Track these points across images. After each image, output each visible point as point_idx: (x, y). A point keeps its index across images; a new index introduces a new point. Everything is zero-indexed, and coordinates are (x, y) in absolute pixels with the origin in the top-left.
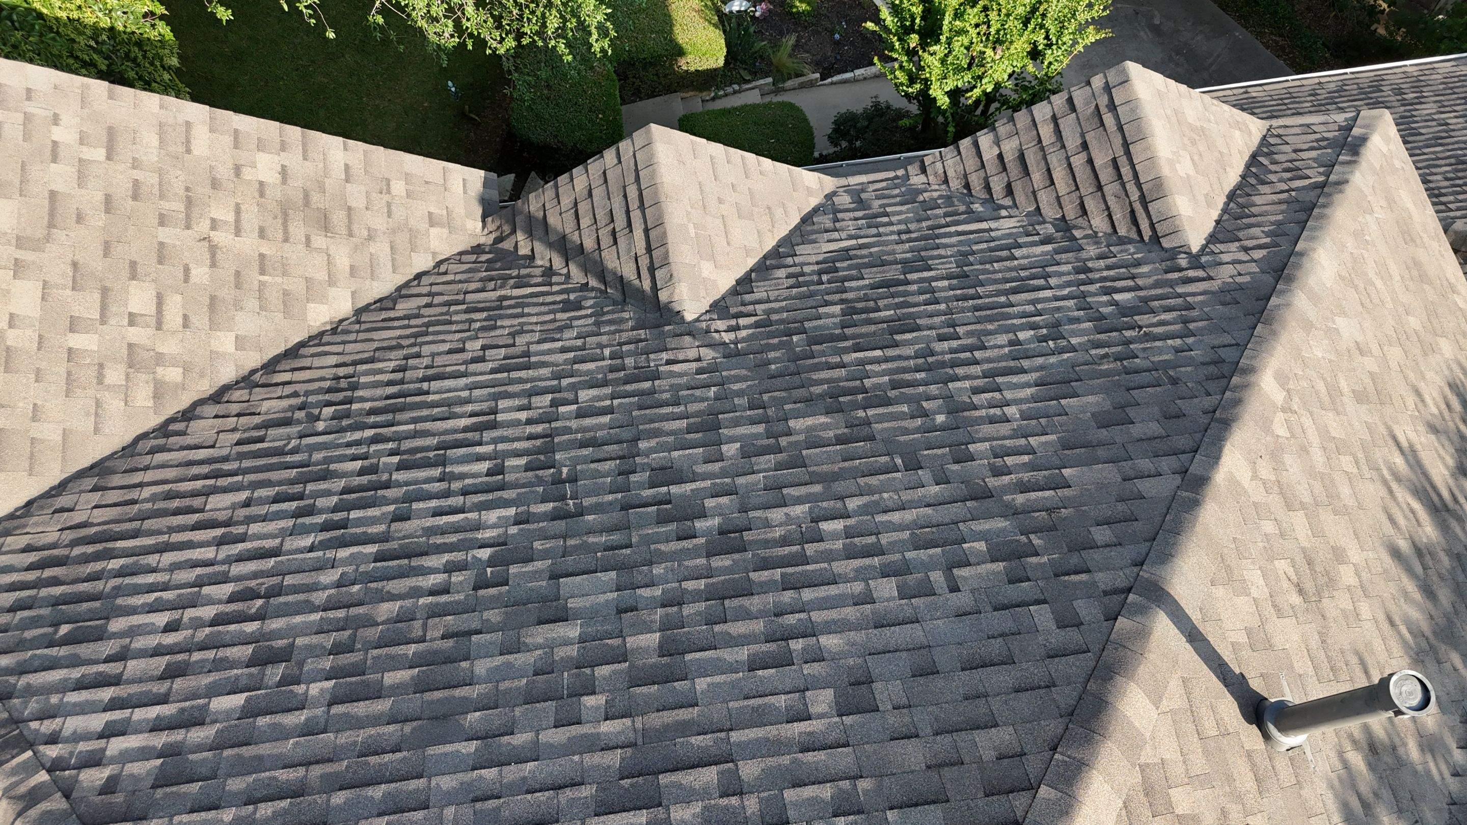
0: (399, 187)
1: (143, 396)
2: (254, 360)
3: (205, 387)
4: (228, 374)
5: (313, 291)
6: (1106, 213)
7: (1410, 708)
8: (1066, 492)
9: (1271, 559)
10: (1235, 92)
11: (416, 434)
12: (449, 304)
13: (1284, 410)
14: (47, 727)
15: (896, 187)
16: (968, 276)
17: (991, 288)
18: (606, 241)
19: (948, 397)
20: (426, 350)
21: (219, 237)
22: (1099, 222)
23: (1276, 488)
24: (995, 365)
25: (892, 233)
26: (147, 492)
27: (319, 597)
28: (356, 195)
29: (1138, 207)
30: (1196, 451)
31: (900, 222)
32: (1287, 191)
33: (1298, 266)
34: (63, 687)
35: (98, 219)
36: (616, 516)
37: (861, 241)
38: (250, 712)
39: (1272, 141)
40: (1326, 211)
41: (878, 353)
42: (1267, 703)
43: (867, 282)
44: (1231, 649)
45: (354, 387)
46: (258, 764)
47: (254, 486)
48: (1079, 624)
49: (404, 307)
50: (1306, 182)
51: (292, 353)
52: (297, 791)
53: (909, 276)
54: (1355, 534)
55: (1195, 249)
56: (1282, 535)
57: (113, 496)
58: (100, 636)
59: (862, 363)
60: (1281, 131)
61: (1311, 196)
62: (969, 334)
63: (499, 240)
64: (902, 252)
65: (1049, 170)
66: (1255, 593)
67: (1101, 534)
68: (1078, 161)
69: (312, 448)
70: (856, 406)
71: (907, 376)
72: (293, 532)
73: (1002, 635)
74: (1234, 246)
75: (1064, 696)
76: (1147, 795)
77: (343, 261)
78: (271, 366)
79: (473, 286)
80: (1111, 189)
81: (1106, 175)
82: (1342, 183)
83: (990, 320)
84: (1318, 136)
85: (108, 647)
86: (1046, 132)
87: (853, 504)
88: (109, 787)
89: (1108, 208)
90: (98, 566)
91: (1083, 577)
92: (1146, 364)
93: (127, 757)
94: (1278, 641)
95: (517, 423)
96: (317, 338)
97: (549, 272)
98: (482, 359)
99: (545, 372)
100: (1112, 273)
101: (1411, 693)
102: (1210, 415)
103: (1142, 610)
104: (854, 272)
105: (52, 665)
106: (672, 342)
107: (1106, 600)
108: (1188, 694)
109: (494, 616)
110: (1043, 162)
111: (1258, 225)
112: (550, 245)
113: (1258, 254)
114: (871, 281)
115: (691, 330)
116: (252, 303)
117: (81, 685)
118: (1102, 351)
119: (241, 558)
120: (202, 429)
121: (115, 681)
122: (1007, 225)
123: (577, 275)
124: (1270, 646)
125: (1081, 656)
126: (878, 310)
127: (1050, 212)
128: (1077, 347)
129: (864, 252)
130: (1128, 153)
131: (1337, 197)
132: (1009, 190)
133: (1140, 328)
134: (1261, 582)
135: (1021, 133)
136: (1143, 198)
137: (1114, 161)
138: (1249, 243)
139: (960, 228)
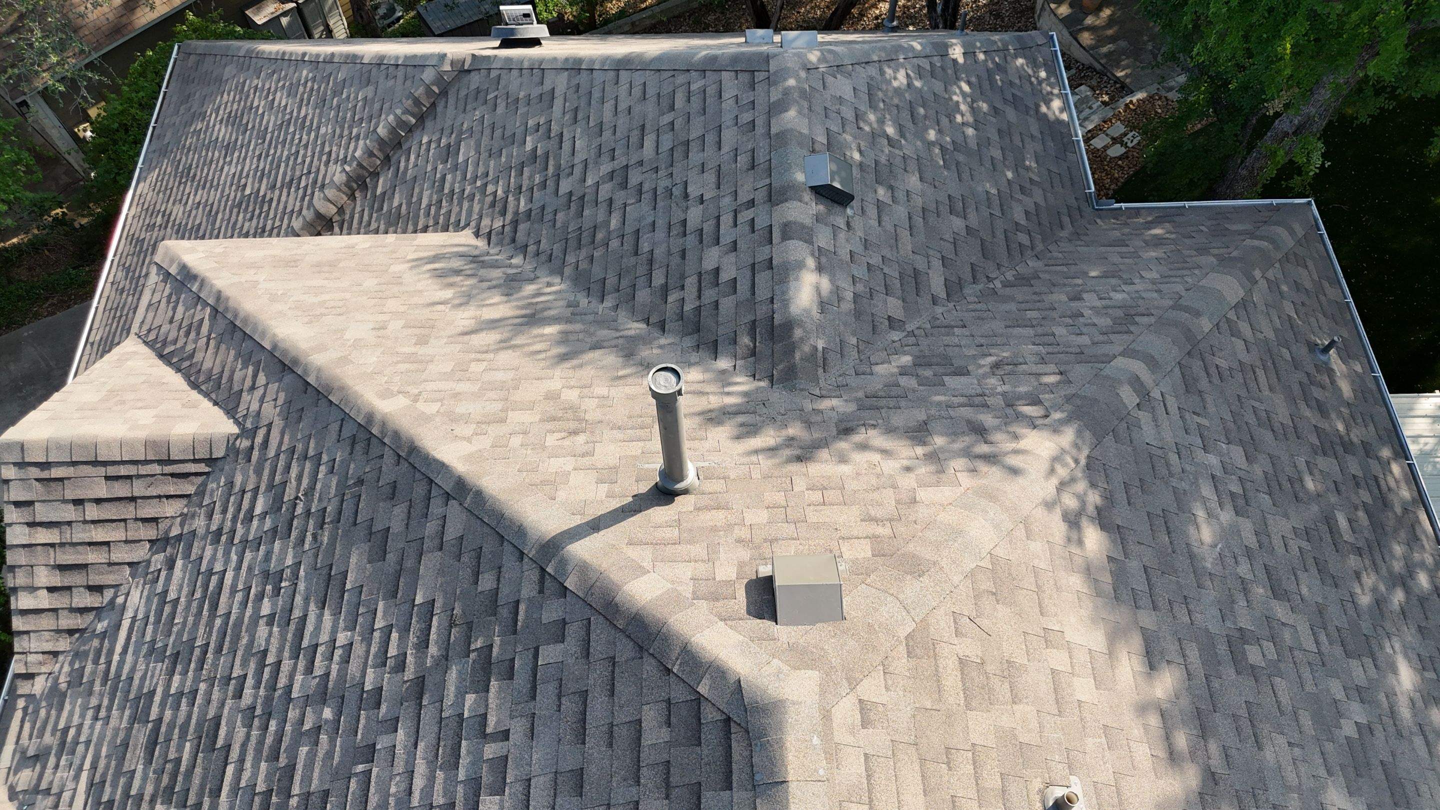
6: (164, 500)
7: (677, 384)
8: (438, 605)
9: (544, 448)
10: (87, 352)
13: (416, 400)
15: (36, 712)
16: (178, 653)
17: (201, 630)
19: (307, 700)
22: (171, 509)
23: (483, 426)
24: (288, 645)
25: (92, 727)
29: (169, 469)
30: (432, 481)
31: (83, 716)
32: (209, 339)
33: (285, 352)
37: (87, 765)
39: (152, 337)
40: (242, 315)
41: (230, 770)
42: (660, 484)
43: (140, 767)
44: (611, 499)
48: (564, 622)
50: (206, 323)
53: (153, 717)
54: (538, 379)
55: (235, 430)
56: (525, 433)
59: (235, 788)
60: (145, 327)
61: (221, 324)
62: (245, 663)
64: (119, 719)
65: (90, 544)
66: (569, 467)
67: (487, 582)
68: (92, 512)
71: (269, 740)
73: (559, 697)
74: (245, 397)
75: (625, 651)
76: (717, 600)
80: (139, 488)
81: (121, 489)
82: (219, 296)
83: (237, 638)
84: (164, 301)
86: (43, 536)
89: (159, 497)
91: (522, 608)
92: (335, 502)
94: (612, 461)
100: (231, 509)
101: (666, 380)
102: (402, 461)
103: (563, 563)
104: (122, 781)
107: (547, 592)
108: (642, 543)
110: (79, 548)
111: (233, 372)
113: (262, 379)
114: (141, 761)
118: (309, 538)
122: (135, 600)
124: (614, 469)
125: (592, 628)
126: (178, 761)
127: (140, 553)
128: (298, 560)
129: (102, 763)
130: (105, 464)
131: (231, 304)
132: (97, 589)
133: (297, 498)
134: (561, 460)
135: (34, 562)
136: (160, 462)
137: (107, 478)
138: (248, 383)
139: (118, 649)
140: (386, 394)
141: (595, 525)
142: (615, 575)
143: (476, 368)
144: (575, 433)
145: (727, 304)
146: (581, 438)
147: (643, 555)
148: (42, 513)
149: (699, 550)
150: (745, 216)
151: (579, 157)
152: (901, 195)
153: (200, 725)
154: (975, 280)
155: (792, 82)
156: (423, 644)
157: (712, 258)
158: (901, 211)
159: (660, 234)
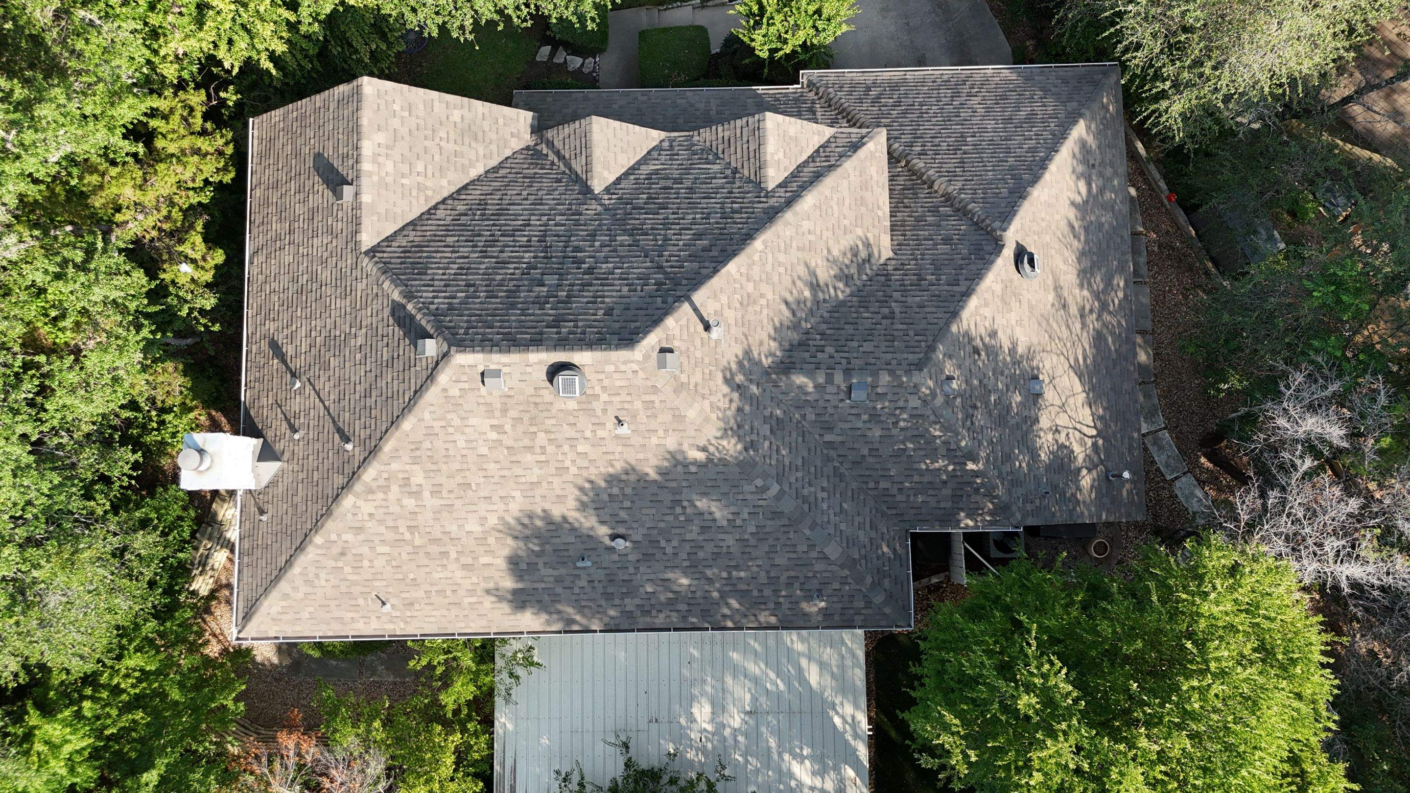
0: (501, 121)
1: (422, 200)
2: (453, 189)
3: (439, 198)
4: (446, 194)
5: (472, 165)
6: (748, 170)
8: (682, 269)
9: (734, 294)
11: (506, 225)
12: (517, 173)
13: (761, 252)
14: (419, 294)
15: (687, 141)
16: (693, 189)
17: (698, 195)
18: (573, 157)
19: (665, 235)
20: (509, 192)
21: (442, 143)
22: (746, 172)
23: (746, 275)
24: (684, 226)
25: (677, 164)
26: (428, 233)
27: (481, 272)
28: (486, 125)
29: (758, 169)
31: (681, 159)
32: (818, 167)
33: (797, 201)
34: (420, 286)
35: (407, 138)
36: (561, 260)
37: (664, 166)
38: (467, 297)
39: (831, 140)
40: (825, 177)
41: (652, 216)
43: (659, 186)
44: (707, 314)
45: (486, 204)
46: (470, 309)
47: (459, 236)
48: (666, 303)
49: (502, 172)
50: (828, 164)
51: (465, 187)
52: (480, 315)
53: (674, 186)
54: (772, 293)
55: (769, 189)
56: (741, 288)
57: (419, 233)
58: (426, 274)
59: (645, 219)
60: (838, 135)
61: (824, 170)
62: (683, 213)
63: (536, 145)
64: (676, 174)
65: (736, 148)
66: (724, 302)
67: (684, 282)
68: (745, 146)
69: (475, 225)
70: (638, 234)
71: (657, 226)
72: (472, 252)
73: (648, 303)
74: (783, 190)
77: (481, 152)
78: (459, 191)
79: (526, 166)
80: (752, 160)
81: (752, 154)
82: (839, 166)
83: (691, 208)
84: (850, 140)
85: (429, 277)
86: (738, 132)
87: (626, 265)
88: (437, 309)
89: (750, 168)
90: (420, 255)
91: (674, 292)
92: (727, 232)
93: (439, 303)
94: (726, 314)
95: (536, 225)
96: (472, 182)
97: (553, 164)
98: (526, 199)
99: (547, 207)
100: (738, 195)
102: (733, 251)
103: (682, 302)
104: (656, 181)
105: (415, 280)
106: (589, 202)
107: (676, 298)
108: (688, 322)
109: (526, 283)
110: (735, 144)
111: (797, 181)
112: (554, 152)
113: (789, 194)
115: (596, 198)
116: (452, 169)
117: (424, 286)
118: (718, 225)
119: (458, 258)
120: (440, 213)
121: (432, 286)
122: (716, 168)
123: (562, 168)
124: (721, 315)
125: (663, 310)
126: (658, 198)
127: (733, 164)
128: (711, 223)
129: (664, 172)
130: (759, 148)
131: (832, 172)
133: (734, 218)
134: (727, 299)
135: (731, 130)
136: (760, 167)
137: (755, 150)
138: (789, 189)
139: (701, 166)
140: (765, 243)
141: (696, 310)
142: (676, 315)
143: (782, 270)
144: (741, 303)
145: (807, 355)
146: (738, 305)
147: (684, 322)
148: (745, 130)
149: (685, 337)
150: (844, 361)
151: (909, 299)
152: (868, 425)
153: (668, 203)
154: (839, 456)
155: (905, 379)
156: (672, 267)
157: (830, 350)
158: (860, 425)
159: (851, 332)
